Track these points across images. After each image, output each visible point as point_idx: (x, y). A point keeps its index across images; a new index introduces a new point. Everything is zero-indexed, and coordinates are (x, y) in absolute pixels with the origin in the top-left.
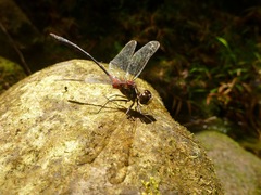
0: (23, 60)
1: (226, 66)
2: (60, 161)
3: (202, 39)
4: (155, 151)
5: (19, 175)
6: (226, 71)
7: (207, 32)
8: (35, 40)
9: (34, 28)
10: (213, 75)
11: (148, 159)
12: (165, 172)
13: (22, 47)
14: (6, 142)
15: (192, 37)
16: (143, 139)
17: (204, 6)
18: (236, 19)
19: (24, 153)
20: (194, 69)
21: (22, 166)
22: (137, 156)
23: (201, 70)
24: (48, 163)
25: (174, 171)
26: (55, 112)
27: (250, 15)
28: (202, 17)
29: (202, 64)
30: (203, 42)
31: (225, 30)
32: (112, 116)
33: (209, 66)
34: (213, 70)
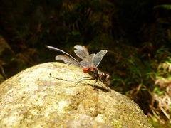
0: (3, 72)
1: (134, 77)
2: (57, 112)
3: (117, 61)
4: (114, 107)
5: (29, 121)
6: (134, 80)
7: (120, 57)
8: (13, 59)
9: (13, 52)
10: (126, 83)
11: (112, 111)
12: (123, 119)
13: (3, 64)
14: (16, 104)
15: (111, 60)
16: (106, 100)
17: (117, 42)
18: (137, 49)
19: (30, 109)
20: (114, 80)
21: (30, 117)
22: (105, 109)
23: (119, 80)
24: (48, 113)
25: (128, 119)
26: (46, 87)
27: (145, 47)
28: (116, 48)
29: (119, 76)
30: (119, 63)
31: (131, 56)
32: (84, 88)
33: (123, 77)
34: (126, 80)
